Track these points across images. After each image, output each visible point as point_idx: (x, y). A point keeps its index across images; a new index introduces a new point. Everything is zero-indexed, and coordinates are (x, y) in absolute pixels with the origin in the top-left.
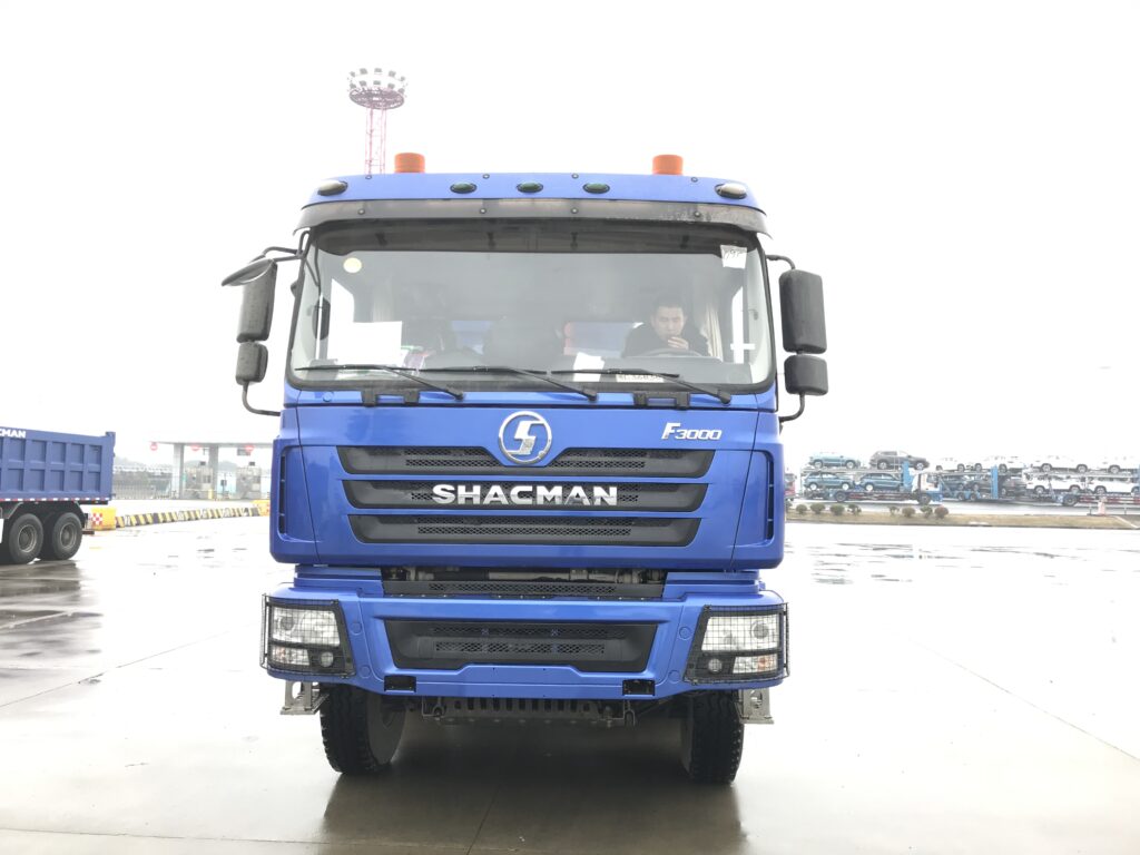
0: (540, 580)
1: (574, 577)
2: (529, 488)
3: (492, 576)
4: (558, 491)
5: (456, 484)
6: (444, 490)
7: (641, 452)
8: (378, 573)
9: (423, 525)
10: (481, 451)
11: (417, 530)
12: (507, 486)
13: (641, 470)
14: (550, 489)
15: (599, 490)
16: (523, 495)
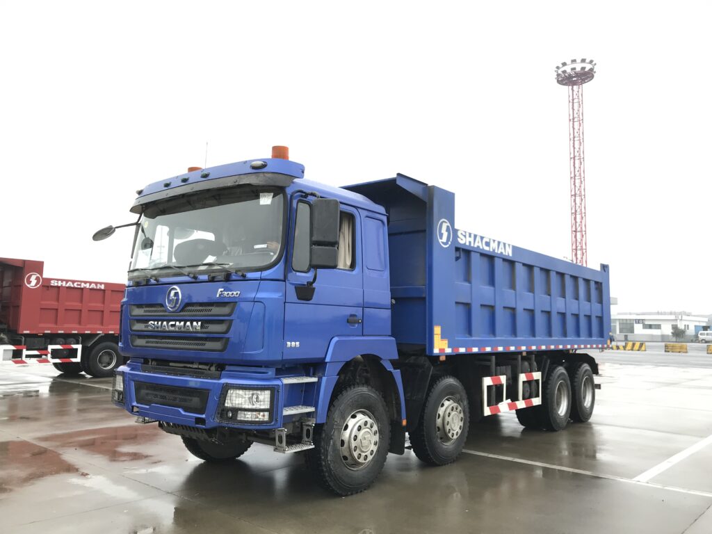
1: (194, 366)
2: (173, 323)
3: (171, 364)
4: (182, 323)
5: (154, 321)
6: (152, 323)
8: (143, 361)
9: (147, 340)
12: (168, 322)
13: (210, 313)
14: (180, 323)
15: (195, 323)
16: (172, 325)
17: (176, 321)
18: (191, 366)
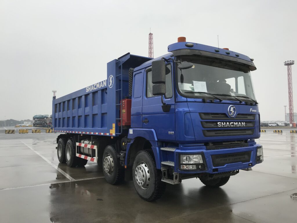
0: (231, 144)
1: (236, 143)
2: (233, 123)
3: (224, 143)
5: (221, 122)
6: (219, 123)
7: (246, 115)
8: (203, 144)
9: (216, 132)
10: (225, 114)
11: (214, 133)
12: (229, 122)
13: (246, 118)
14: (236, 123)
15: (242, 123)
16: (232, 124)
17: (233, 122)
18: (234, 143)
